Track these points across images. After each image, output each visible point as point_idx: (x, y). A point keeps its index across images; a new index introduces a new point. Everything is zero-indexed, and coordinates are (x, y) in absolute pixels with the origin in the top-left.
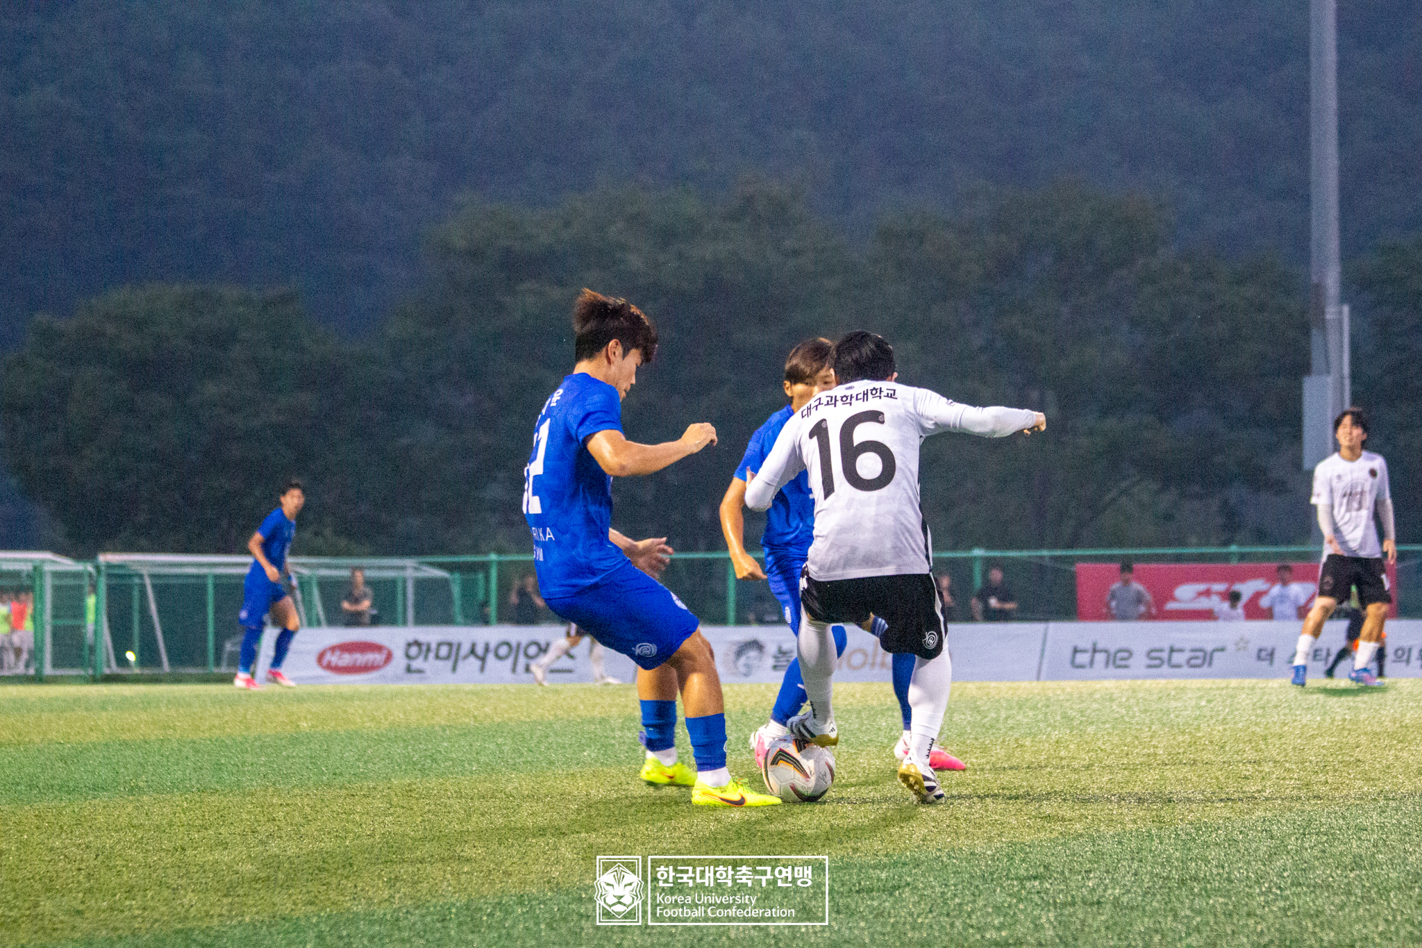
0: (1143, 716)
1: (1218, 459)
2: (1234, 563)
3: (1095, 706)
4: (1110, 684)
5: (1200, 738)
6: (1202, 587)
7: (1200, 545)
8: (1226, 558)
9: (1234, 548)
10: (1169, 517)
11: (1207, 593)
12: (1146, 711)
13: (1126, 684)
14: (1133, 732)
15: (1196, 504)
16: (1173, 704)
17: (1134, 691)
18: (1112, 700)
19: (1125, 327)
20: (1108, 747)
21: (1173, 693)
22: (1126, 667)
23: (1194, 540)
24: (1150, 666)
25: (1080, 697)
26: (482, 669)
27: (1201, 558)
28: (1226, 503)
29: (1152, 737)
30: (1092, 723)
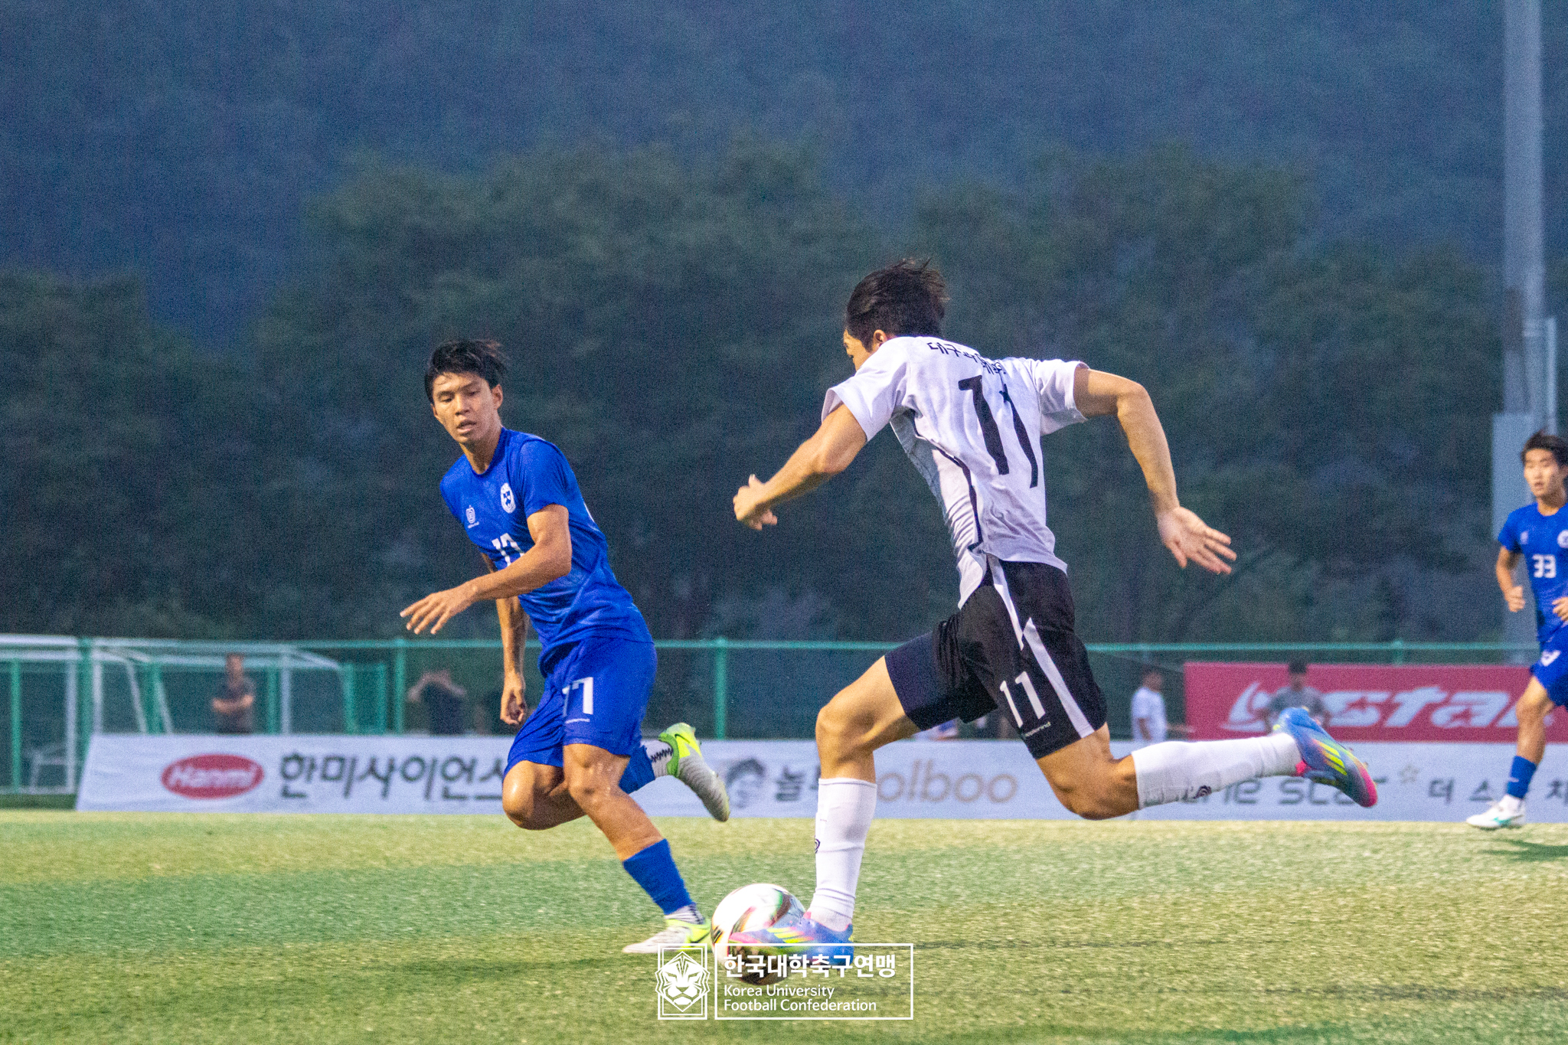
0: (1287, 869)
1: (1378, 524)
2: (1398, 665)
3: (1220, 856)
4: (1237, 826)
5: (1368, 901)
6: (1355, 696)
7: (1350, 639)
8: (1389, 657)
9: (1398, 645)
10: (1308, 601)
11: (1361, 705)
12: (1289, 864)
13: (1259, 825)
14: (1276, 892)
15: (1343, 584)
16: (1330, 855)
17: (1272, 836)
18: (1242, 847)
19: (1250, 344)
20: (1244, 911)
21: (1324, 839)
22: (1252, 802)
23: (1340, 632)
24: (1285, 802)
25: (1199, 843)
26: (385, 794)
27: (1353, 657)
28: (1384, 584)
29: (1302, 899)
30: (1219, 879)
